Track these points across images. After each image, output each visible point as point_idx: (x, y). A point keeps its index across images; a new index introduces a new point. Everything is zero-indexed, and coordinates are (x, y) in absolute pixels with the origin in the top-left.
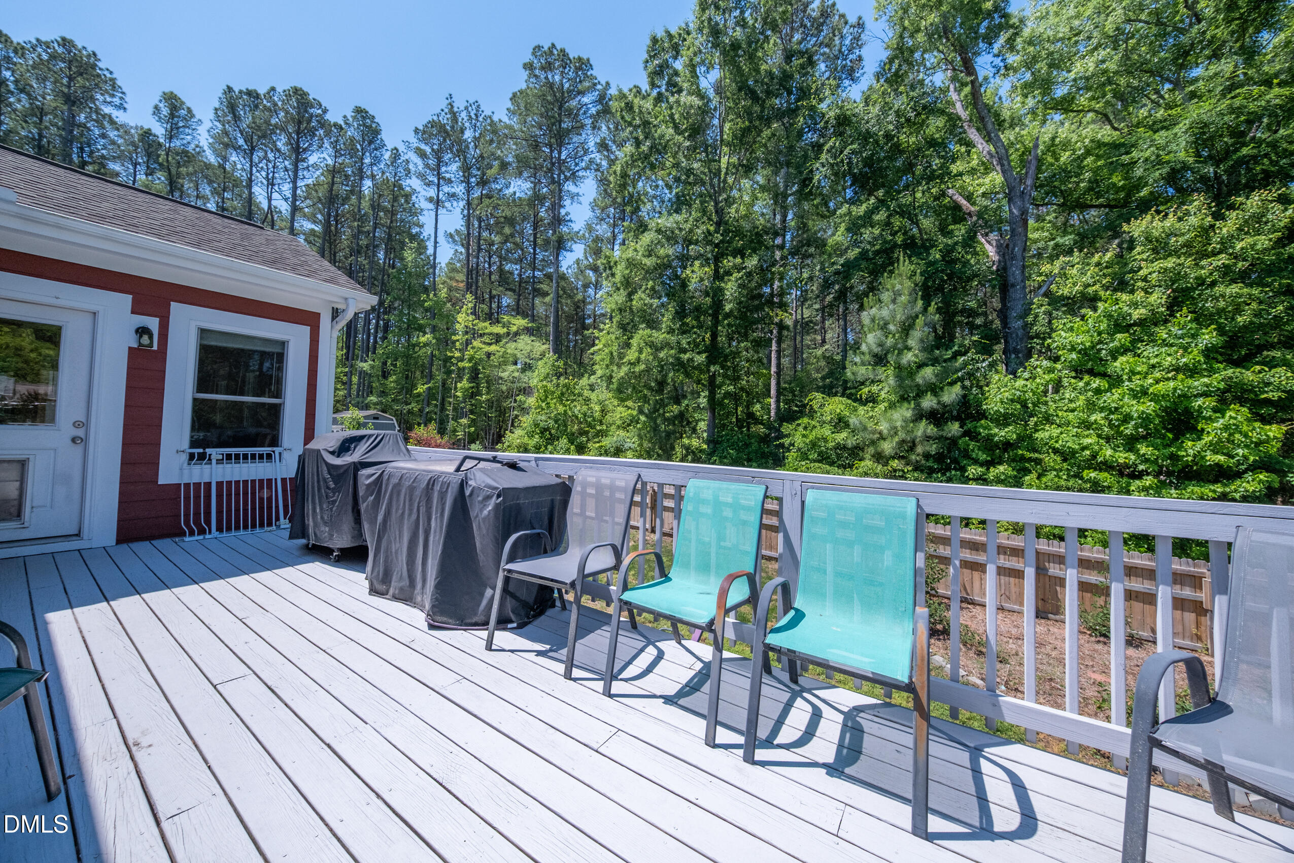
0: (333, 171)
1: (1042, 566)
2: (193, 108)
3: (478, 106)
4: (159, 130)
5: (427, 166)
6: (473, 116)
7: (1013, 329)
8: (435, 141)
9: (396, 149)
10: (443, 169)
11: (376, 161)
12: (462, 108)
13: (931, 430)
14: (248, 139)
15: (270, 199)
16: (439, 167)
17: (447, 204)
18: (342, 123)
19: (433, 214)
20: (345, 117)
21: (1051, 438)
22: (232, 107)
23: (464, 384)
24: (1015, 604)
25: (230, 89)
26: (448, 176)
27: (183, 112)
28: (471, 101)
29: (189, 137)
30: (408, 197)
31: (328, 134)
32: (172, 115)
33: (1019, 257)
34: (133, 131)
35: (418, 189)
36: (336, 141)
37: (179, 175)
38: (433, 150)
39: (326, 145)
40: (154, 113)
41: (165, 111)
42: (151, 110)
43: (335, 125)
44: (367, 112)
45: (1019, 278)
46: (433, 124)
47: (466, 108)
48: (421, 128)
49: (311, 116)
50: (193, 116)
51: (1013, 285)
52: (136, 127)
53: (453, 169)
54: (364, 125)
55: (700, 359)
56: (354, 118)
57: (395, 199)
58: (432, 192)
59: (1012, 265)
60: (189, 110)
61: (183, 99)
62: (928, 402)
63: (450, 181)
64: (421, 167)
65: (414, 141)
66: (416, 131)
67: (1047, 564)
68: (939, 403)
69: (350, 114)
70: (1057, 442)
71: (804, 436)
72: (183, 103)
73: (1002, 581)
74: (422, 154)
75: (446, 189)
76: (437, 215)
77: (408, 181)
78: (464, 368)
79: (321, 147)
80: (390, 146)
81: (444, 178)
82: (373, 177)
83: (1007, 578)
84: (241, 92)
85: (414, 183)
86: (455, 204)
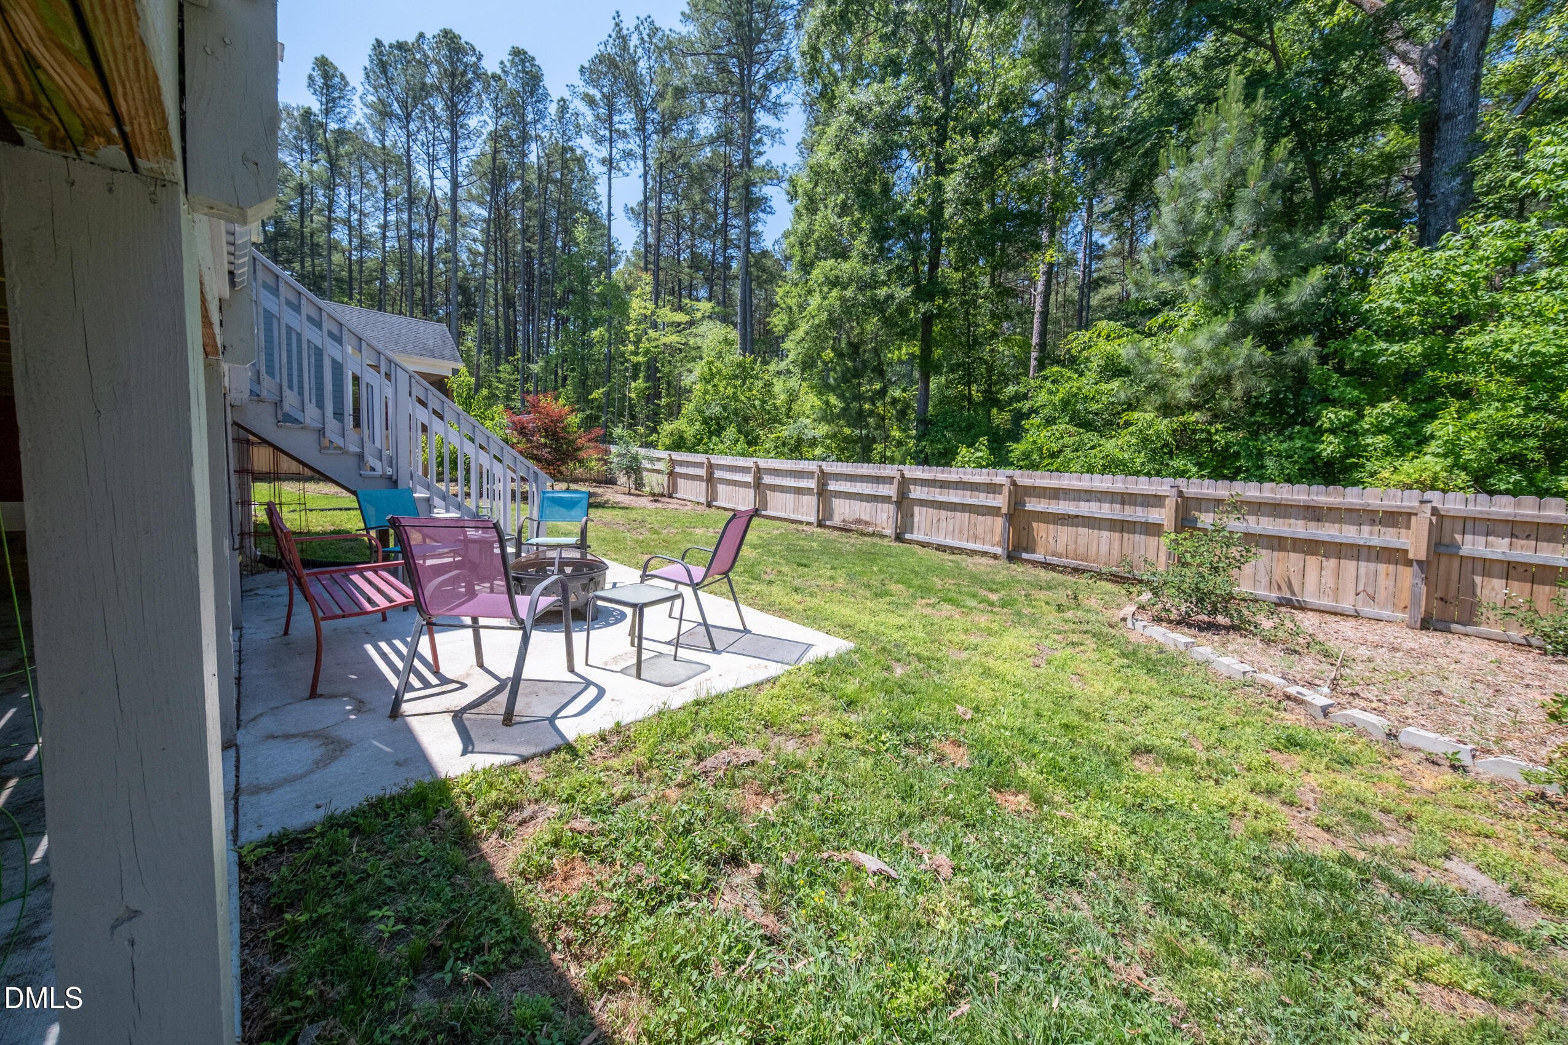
0: (495, 137)
1: (1446, 540)
2: (346, 74)
3: (652, 23)
4: (316, 107)
5: (597, 117)
6: (646, 38)
7: (1440, 196)
8: (605, 82)
9: (563, 99)
10: (616, 119)
11: (541, 115)
12: (632, 29)
13: (1261, 354)
14: (404, 105)
15: (432, 178)
16: (610, 116)
17: (623, 165)
18: (499, 72)
19: (606, 177)
20: (502, 63)
21: (1496, 344)
22: (383, 67)
23: (641, 383)
24: (1384, 606)
25: (379, 43)
26: (622, 127)
27: (337, 80)
28: (642, 17)
29: (345, 110)
30: (580, 161)
31: (486, 88)
32: (327, 85)
33: (1470, 59)
34: (296, 114)
35: (591, 150)
36: (496, 98)
37: (338, 157)
38: (604, 95)
39: (487, 104)
40: (309, 86)
41: (319, 81)
42: (306, 81)
43: (494, 76)
44: (525, 53)
45: (1464, 98)
46: (601, 59)
47: (637, 28)
48: (587, 65)
49: (466, 65)
50: (347, 84)
51: (1450, 117)
52: (298, 108)
53: (626, 119)
54: (524, 71)
55: (903, 293)
56: (512, 62)
57: (565, 165)
58: (604, 153)
59: (1451, 79)
60: (343, 77)
61: (336, 64)
62: (1261, 308)
63: (624, 135)
64: (590, 118)
65: (582, 87)
66: (582, 70)
67: (1458, 537)
68: (1280, 308)
69: (506, 58)
70: (1507, 350)
71: (1051, 392)
72: (336, 69)
73: (1362, 570)
74: (591, 101)
75: (621, 145)
76: (610, 179)
77: (579, 141)
78: (638, 364)
79: (480, 107)
80: (555, 97)
81: (617, 131)
82: (538, 137)
83: (1372, 566)
84: (391, 46)
85: (585, 143)
86: (632, 164)
